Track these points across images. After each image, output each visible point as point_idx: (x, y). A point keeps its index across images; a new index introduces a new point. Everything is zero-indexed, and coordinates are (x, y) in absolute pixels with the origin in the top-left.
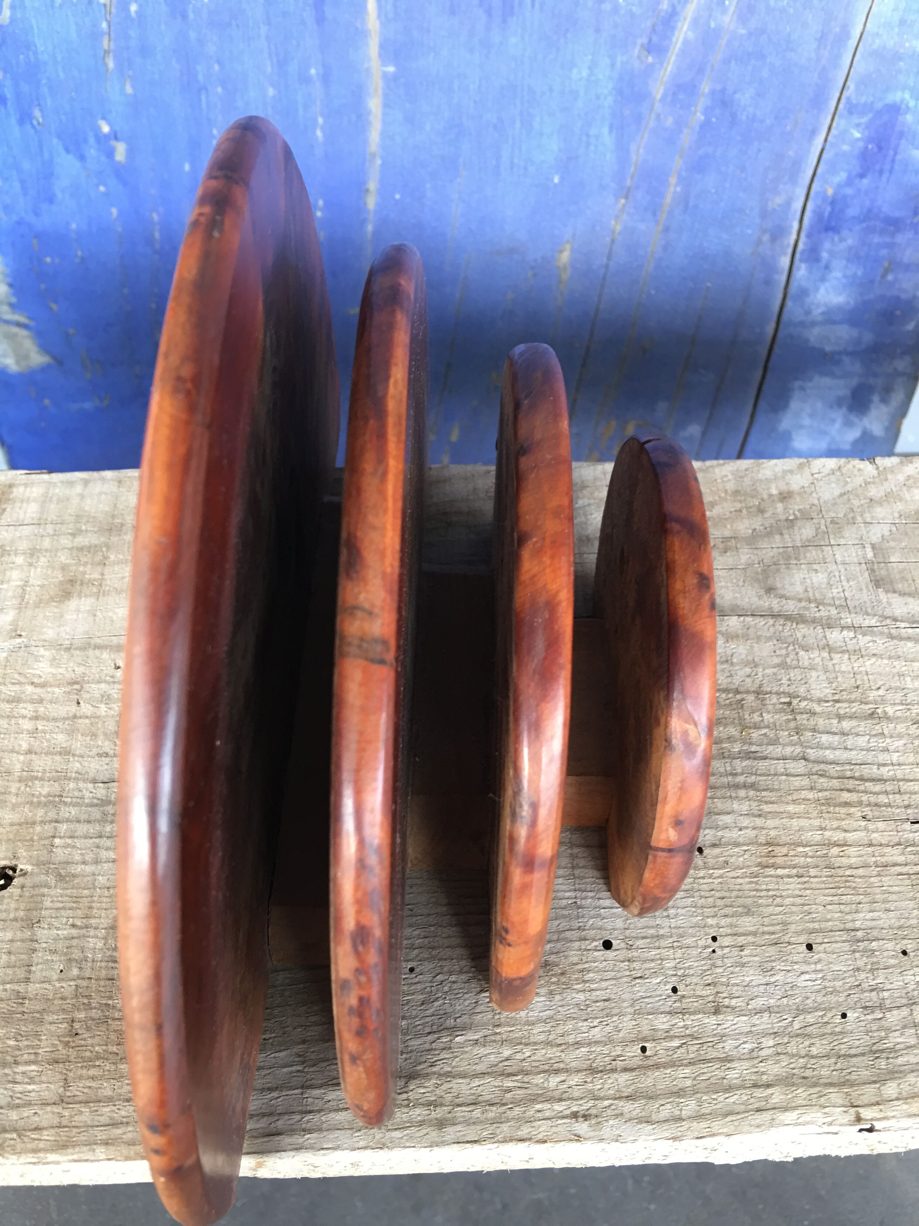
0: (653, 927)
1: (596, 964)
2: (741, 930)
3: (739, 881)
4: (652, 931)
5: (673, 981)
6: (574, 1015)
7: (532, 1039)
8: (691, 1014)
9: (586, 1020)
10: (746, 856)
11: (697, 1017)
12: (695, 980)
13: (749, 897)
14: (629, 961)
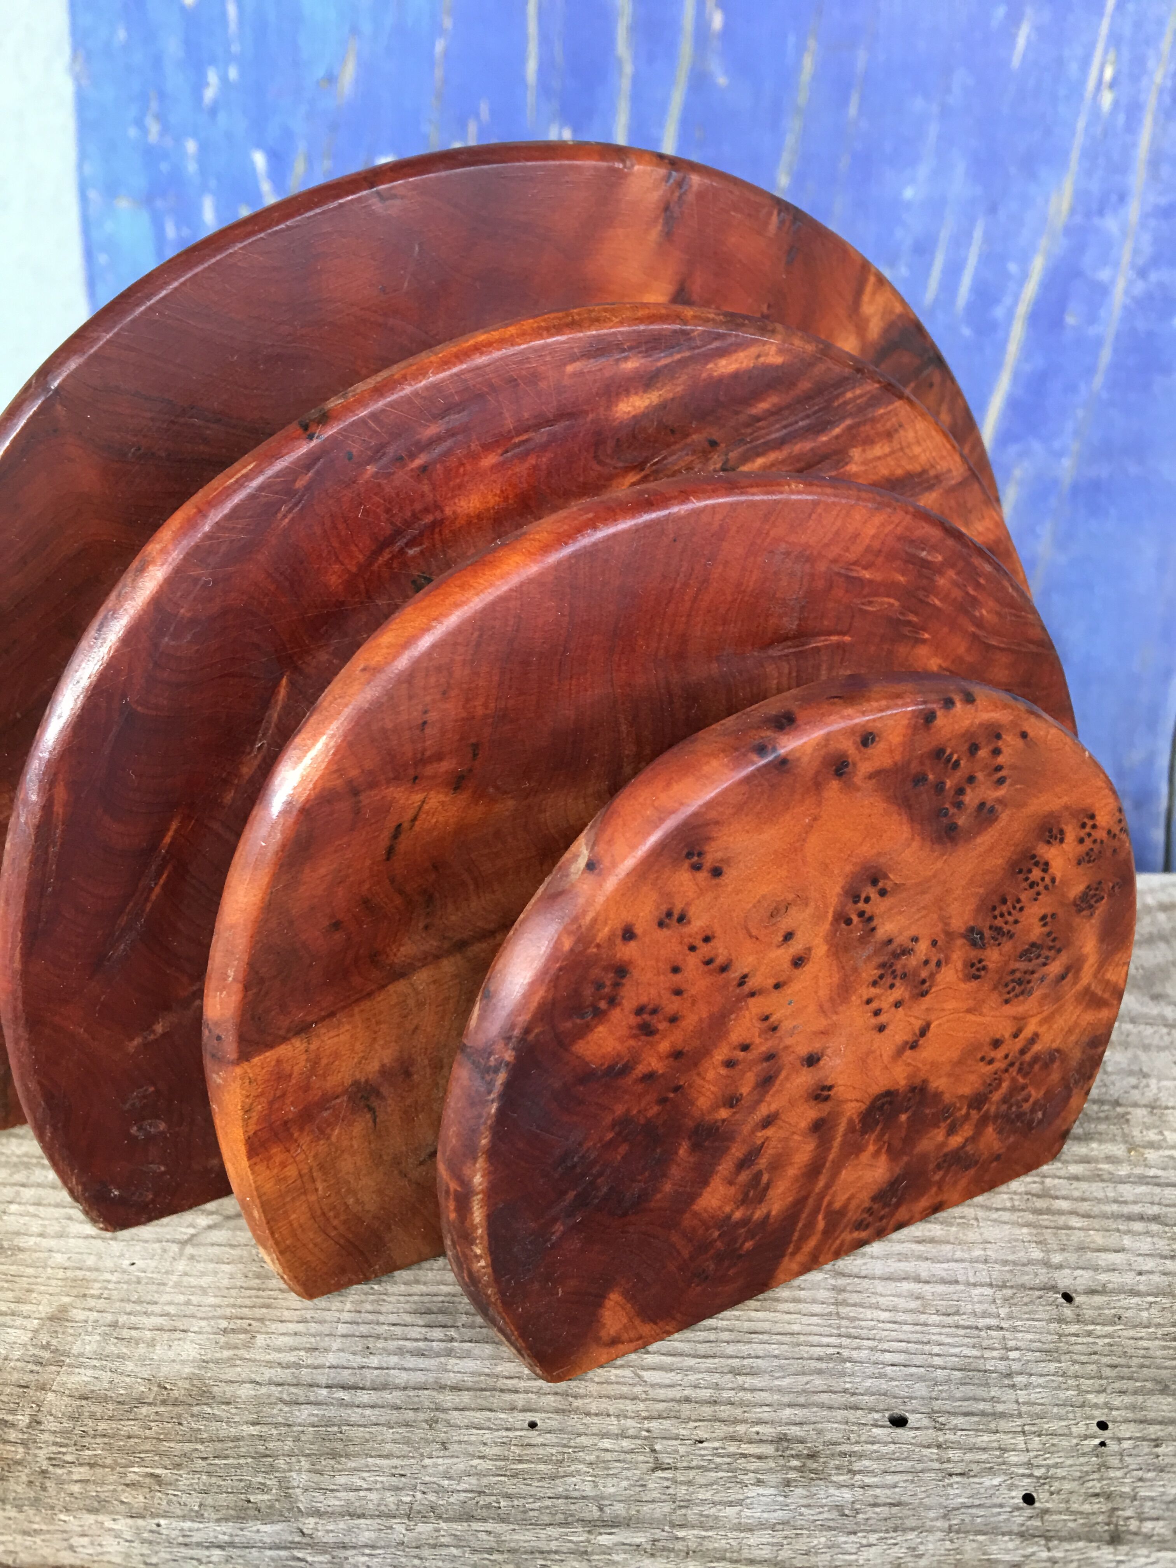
0: (984, 1400)
1: (875, 1447)
2: (1151, 1415)
3: (1145, 1343)
4: (981, 1406)
5: (1026, 1485)
6: (831, 1524)
7: (746, 1554)
8: (1062, 1539)
9: (855, 1533)
10: (1152, 1311)
11: (1074, 1546)
12: (1067, 1486)
13: (1166, 1368)
14: (939, 1446)
